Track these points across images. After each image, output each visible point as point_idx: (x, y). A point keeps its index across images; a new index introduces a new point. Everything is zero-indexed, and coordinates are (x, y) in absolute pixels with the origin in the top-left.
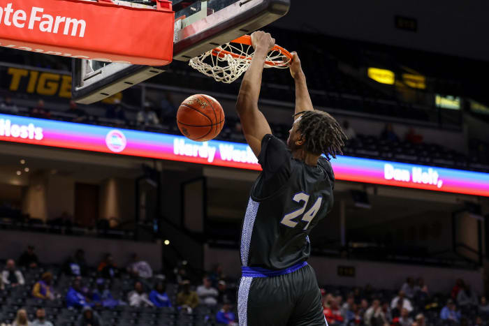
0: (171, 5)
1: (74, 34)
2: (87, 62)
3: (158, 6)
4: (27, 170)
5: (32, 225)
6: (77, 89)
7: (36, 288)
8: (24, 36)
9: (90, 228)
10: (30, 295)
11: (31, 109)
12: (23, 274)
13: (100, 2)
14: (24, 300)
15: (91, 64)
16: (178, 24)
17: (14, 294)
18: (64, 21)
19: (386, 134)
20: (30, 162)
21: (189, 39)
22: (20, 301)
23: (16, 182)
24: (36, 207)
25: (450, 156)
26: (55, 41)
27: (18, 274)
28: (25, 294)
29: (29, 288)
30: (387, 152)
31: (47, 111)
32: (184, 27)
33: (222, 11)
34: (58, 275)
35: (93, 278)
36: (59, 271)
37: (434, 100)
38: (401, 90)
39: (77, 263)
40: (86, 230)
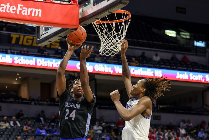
0: (77, 2)
2: (42, 28)
3: (72, 2)
4: (20, 78)
5: (23, 101)
6: (38, 39)
8: (16, 17)
9: (47, 102)
13: (47, 1)
14: (20, 133)
15: (44, 29)
16: (81, 10)
17: (16, 131)
18: (32, 10)
19: (173, 58)
20: (21, 74)
21: (86, 16)
22: (18, 133)
23: (15, 83)
24: (24, 93)
25: (201, 67)
26: (28, 18)
28: (20, 130)
29: (22, 128)
30: (174, 66)
31: (28, 52)
32: (83, 11)
33: (100, 4)
34: (35, 123)
35: (49, 123)
36: (35, 121)
37: (194, 43)
38: (179, 39)
39: (42, 117)
40: (45, 103)
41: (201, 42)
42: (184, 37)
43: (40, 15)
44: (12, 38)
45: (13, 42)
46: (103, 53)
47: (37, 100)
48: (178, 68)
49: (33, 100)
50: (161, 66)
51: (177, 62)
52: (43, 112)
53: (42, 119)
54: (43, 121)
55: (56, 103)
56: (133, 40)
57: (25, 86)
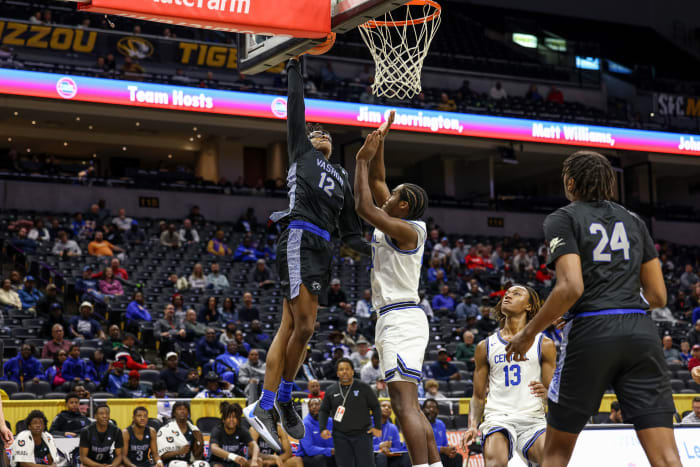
1: (239, 10)
2: (251, 36)
4: (199, 136)
5: (205, 187)
6: (242, 61)
7: (211, 244)
8: (195, 14)
9: (259, 189)
10: (205, 251)
11: (201, 80)
12: (198, 231)
14: (199, 256)
15: (254, 38)
17: (190, 251)
19: (531, 94)
20: (202, 128)
21: (345, 13)
22: (196, 256)
23: (189, 148)
24: (208, 170)
25: (591, 114)
26: (221, 17)
27: (194, 232)
28: (200, 250)
29: (203, 245)
30: (532, 111)
31: (216, 81)
34: (230, 233)
35: (263, 234)
36: (231, 229)
37: (575, 62)
38: (543, 53)
39: (248, 220)
40: (254, 190)
41: (590, 59)
42: (555, 48)
43: (247, 11)
44: (182, 50)
45: (186, 59)
46: (380, 92)
47: (237, 185)
48: (542, 115)
49: (228, 184)
50: (505, 111)
51: (540, 103)
52: (251, 211)
53: (246, 225)
54: (248, 230)
55: (278, 192)
56: (444, 55)
57: (209, 155)
